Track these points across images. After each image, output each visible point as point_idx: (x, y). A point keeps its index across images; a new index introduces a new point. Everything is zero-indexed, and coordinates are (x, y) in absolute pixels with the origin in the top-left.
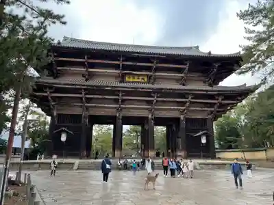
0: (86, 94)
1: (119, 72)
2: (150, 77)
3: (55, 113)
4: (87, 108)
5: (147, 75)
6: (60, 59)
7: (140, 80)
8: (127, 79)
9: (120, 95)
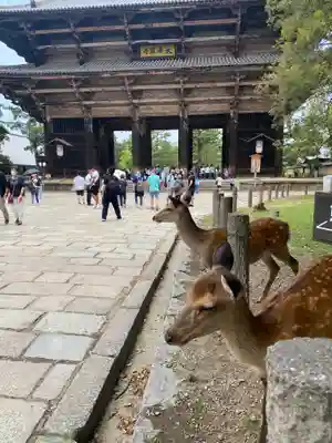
0: (79, 87)
1: (126, 43)
2: (178, 47)
3: (48, 119)
4: (88, 108)
5: (175, 44)
6: (38, 32)
7: (164, 54)
8: (143, 55)
9: (127, 83)
